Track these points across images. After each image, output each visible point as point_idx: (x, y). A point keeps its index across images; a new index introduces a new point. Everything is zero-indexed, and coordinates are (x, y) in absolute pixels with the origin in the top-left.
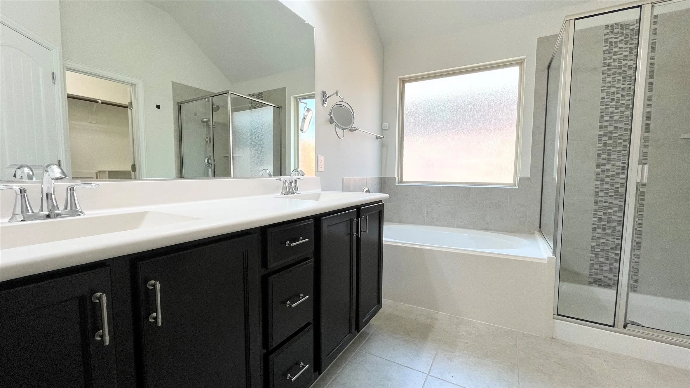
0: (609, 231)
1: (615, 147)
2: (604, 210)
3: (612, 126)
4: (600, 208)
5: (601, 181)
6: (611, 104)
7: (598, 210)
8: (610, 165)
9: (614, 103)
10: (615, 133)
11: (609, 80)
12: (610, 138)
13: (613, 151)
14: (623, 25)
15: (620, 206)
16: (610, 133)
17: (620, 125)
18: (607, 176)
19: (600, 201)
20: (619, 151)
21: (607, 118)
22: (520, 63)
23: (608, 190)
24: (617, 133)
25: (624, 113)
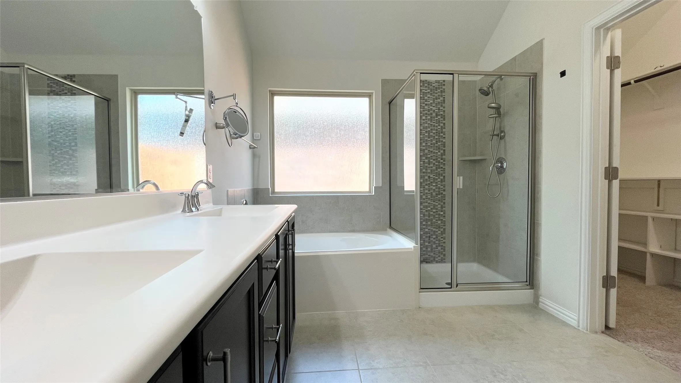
0: (429, 223)
1: (429, 164)
2: (426, 209)
3: (427, 149)
4: (424, 207)
5: (423, 188)
6: (426, 134)
7: (423, 209)
8: (427, 177)
9: (427, 134)
10: (429, 155)
11: (424, 118)
12: (426, 158)
13: (428, 167)
14: (429, 82)
15: (434, 205)
16: (426, 155)
17: (431, 150)
18: (426, 184)
19: (423, 202)
20: (432, 167)
21: (424, 144)
22: (370, 96)
23: (427, 194)
24: (430, 155)
25: (432, 142)
